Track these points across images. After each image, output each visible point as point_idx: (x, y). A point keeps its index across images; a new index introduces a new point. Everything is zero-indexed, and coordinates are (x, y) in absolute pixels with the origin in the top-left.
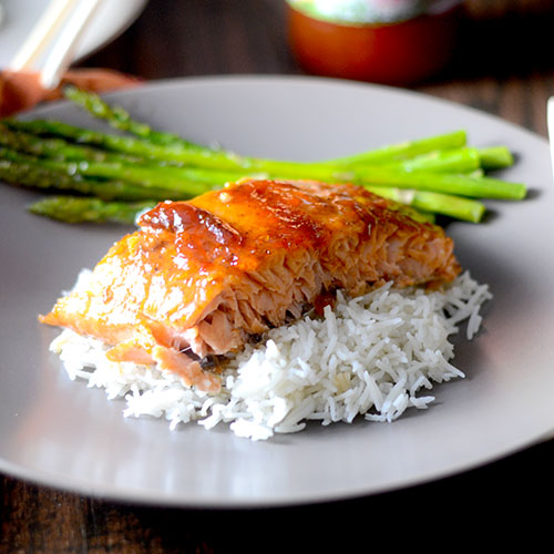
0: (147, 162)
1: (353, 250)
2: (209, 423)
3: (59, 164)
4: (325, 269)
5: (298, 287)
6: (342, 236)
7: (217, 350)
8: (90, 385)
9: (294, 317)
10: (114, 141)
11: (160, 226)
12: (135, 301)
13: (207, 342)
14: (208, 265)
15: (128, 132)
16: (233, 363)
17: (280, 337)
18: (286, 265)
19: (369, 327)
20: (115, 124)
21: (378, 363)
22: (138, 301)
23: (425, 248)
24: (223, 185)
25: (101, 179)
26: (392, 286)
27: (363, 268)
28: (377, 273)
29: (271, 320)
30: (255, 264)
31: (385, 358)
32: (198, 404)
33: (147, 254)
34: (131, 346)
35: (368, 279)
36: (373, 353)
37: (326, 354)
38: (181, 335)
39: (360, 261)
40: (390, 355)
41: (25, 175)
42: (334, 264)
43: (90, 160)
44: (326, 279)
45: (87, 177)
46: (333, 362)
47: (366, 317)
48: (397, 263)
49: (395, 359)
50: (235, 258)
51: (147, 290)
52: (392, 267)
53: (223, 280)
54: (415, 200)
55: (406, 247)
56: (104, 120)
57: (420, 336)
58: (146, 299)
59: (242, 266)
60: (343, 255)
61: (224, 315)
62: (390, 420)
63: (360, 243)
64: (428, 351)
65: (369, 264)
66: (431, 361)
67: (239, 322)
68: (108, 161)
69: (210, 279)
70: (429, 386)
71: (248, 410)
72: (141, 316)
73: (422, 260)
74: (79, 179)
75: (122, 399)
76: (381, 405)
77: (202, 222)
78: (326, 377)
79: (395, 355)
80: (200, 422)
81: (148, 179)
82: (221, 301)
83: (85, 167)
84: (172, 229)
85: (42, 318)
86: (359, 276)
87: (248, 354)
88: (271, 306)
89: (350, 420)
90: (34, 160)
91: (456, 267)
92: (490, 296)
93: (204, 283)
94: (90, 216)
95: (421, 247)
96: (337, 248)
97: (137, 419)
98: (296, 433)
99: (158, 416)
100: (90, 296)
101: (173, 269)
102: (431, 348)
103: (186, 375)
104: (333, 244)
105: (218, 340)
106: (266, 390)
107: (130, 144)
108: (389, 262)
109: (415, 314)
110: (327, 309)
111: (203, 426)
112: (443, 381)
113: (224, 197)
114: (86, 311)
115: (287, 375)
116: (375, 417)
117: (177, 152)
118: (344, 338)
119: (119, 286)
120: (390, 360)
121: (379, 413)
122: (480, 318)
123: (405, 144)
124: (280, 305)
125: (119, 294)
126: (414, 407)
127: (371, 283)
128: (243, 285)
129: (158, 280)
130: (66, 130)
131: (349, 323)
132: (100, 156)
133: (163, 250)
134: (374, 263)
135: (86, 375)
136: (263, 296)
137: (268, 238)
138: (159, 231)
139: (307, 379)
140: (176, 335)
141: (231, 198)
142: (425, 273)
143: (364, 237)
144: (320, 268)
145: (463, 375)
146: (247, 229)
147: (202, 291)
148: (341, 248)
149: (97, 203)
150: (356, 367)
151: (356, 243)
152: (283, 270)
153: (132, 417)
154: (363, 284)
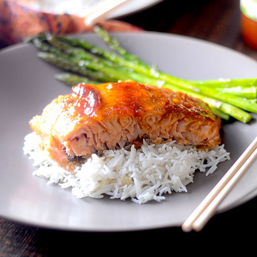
1: (157, 122)
2: (63, 186)
3: (77, 60)
4: (141, 128)
6: (151, 114)
7: (77, 154)
8: (30, 158)
9: (120, 147)
10: (107, 54)
18: (119, 122)
23: (200, 128)
25: (93, 70)
26: (176, 143)
27: (162, 132)
28: (169, 135)
29: (108, 146)
31: (152, 174)
35: (164, 137)
36: (147, 171)
39: (160, 127)
40: (156, 174)
42: (145, 126)
43: (91, 60)
44: (141, 132)
45: (88, 68)
46: (125, 171)
48: (182, 133)
49: (158, 176)
52: (178, 135)
53: (84, 123)
54: (221, 107)
57: (173, 168)
60: (151, 123)
62: (140, 203)
63: (162, 119)
65: (165, 130)
66: (174, 181)
68: (99, 62)
70: (170, 192)
73: (196, 134)
74: (83, 69)
75: (38, 167)
78: (120, 177)
83: (87, 64)
86: (159, 135)
92: (229, 159)
95: (197, 128)
96: (148, 119)
98: (98, 199)
99: (47, 177)
102: (176, 175)
103: (59, 162)
105: (77, 149)
110: (133, 146)
111: (60, 186)
112: (178, 192)
115: (99, 171)
116: (135, 200)
118: (136, 162)
120: (155, 176)
121: (137, 199)
122: (216, 167)
123: (229, 80)
124: (113, 140)
127: (165, 140)
130: (88, 45)
131: (141, 155)
132: (96, 60)
134: (168, 130)
135: (31, 153)
136: (105, 134)
139: (107, 175)
140: (62, 143)
142: (197, 140)
143: (164, 117)
144: (138, 126)
145: (186, 191)
146: (107, 102)
148: (151, 119)
151: (159, 119)
152: (116, 124)
153: (36, 175)
154: (160, 139)
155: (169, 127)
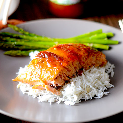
0: (29, 41)
2: (59, 102)
3: (10, 43)
5: (75, 69)
6: (84, 56)
7: (59, 85)
8: (28, 95)
9: (74, 76)
10: (21, 36)
11: (42, 57)
12: (38, 75)
13: (57, 83)
14: (55, 65)
15: (24, 34)
16: (62, 88)
17: (73, 81)
19: (92, 77)
20: (20, 32)
21: (95, 85)
22: (39, 75)
23: (100, 57)
24: (53, 46)
25: (20, 45)
26: (95, 67)
27: (88, 63)
28: (91, 64)
29: (70, 77)
30: (66, 64)
31: (96, 84)
32: (55, 98)
33: (40, 64)
34: (39, 85)
35: (89, 65)
36: (94, 83)
37: (84, 84)
38: (50, 82)
41: (2, 46)
42: (82, 63)
43: (17, 41)
45: (16, 45)
46: (86, 86)
47: (91, 75)
50: (62, 63)
51: (41, 72)
52: (94, 62)
53: (60, 69)
54: (93, 46)
55: (96, 58)
56: (18, 31)
57: (103, 78)
58: (41, 74)
59: (63, 65)
61: (60, 77)
62: (100, 98)
64: (106, 81)
65: (89, 62)
66: (106, 83)
67: (63, 78)
68: (21, 41)
69: (56, 69)
70: (107, 89)
71: (68, 98)
72: (40, 78)
73: (100, 60)
74: (14, 46)
75: (36, 98)
76: (98, 95)
77: (52, 55)
78: (84, 89)
79: (99, 83)
80: (57, 102)
81: (31, 45)
82: (59, 74)
83: (16, 43)
84: (45, 57)
85: (13, 80)
86: (87, 65)
87: (66, 85)
88: (70, 74)
89: (91, 99)
90: (4, 42)
91: (106, 61)
92: (114, 67)
93: (55, 70)
94: (19, 54)
95: (99, 57)
97: (41, 102)
98: (79, 103)
99: (46, 101)
100: (27, 74)
101: (47, 67)
102: (106, 80)
103: (53, 92)
104: (82, 58)
105: (59, 83)
106: (72, 94)
107: (25, 37)
108: (93, 61)
109: (101, 73)
110: (82, 73)
111: (57, 103)
112: (109, 88)
113: (55, 49)
114: (26, 78)
115: (76, 90)
116: (96, 98)
117: (36, 38)
118: (87, 80)
119: (34, 71)
120: (98, 84)
121: (97, 97)
122: (114, 72)
123: (88, 33)
124: (71, 73)
125: (34, 73)
126: (105, 95)
128: (64, 70)
129: (43, 70)
130: (10, 34)
131: (88, 76)
132: (19, 40)
133: (44, 63)
134: (90, 62)
135: (27, 93)
136: (68, 72)
137: (68, 58)
138: (41, 58)
139: (81, 90)
140: (49, 82)
141: (56, 49)
142: (100, 63)
144: (79, 64)
145: (114, 86)
147: (55, 72)
148: (83, 59)
149: (20, 51)
150: (91, 87)
151: (86, 58)
152: (72, 65)
153: (40, 102)
154: (88, 67)
155: (90, 60)
